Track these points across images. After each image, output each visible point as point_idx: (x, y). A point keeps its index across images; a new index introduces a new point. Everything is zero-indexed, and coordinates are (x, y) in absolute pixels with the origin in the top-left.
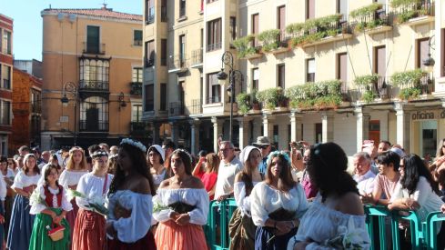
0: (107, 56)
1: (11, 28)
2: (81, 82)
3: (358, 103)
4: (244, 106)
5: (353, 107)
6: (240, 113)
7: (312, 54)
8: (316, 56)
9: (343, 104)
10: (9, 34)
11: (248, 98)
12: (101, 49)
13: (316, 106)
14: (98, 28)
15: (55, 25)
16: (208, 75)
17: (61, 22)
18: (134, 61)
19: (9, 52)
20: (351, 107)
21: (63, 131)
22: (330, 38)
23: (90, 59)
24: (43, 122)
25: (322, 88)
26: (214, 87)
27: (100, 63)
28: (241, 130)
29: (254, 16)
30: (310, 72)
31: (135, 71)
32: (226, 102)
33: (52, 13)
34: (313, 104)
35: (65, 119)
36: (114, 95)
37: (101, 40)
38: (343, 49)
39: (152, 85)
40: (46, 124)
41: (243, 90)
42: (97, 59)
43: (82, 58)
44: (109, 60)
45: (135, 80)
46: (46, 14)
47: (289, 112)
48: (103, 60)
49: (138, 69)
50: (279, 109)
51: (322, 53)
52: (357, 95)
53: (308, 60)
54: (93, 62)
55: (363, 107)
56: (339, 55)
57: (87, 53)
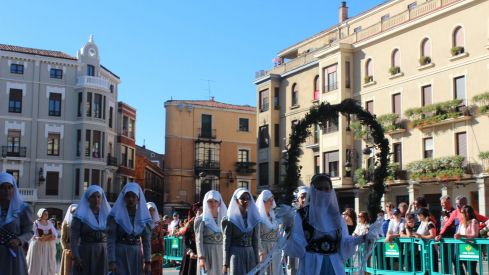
0: (218, 140)
1: (134, 117)
2: (196, 161)
3: (481, 175)
4: (361, 180)
5: (475, 179)
6: (357, 185)
7: (429, 134)
8: (433, 135)
9: (466, 176)
10: (133, 122)
11: (364, 173)
12: (213, 134)
13: (438, 178)
14: (210, 116)
15: (176, 113)
16: (324, 153)
17: (181, 111)
18: (239, 144)
19: (133, 137)
20: (472, 179)
21: (182, 203)
22: (450, 120)
23: (205, 142)
24: (166, 195)
25: (445, 162)
26: (330, 163)
27: (212, 146)
28: (357, 200)
29: (368, 102)
30: (427, 149)
31: (240, 153)
32: (344, 177)
33: (174, 104)
34: (434, 176)
35: (184, 193)
36: (223, 172)
37: (213, 127)
38: (461, 129)
39: (267, 163)
40: (169, 197)
41: (358, 166)
42: (210, 142)
43: (198, 142)
44: (219, 143)
45: (240, 160)
46: (168, 104)
47: (408, 184)
48: (215, 143)
49: (242, 150)
50: (398, 181)
51: (440, 133)
52: (478, 168)
53: (425, 140)
54: (207, 145)
55: (485, 178)
56: (457, 135)
57: (202, 137)
